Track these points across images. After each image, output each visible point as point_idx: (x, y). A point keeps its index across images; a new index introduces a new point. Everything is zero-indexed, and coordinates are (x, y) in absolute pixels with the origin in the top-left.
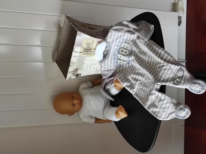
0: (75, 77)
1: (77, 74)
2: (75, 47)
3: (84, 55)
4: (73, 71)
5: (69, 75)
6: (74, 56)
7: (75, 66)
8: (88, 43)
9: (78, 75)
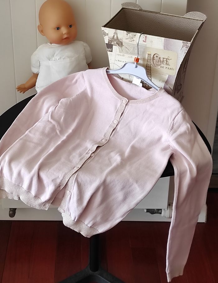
0: (107, 42)
1: (113, 45)
2: (163, 39)
3: (147, 55)
4: (117, 37)
5: (110, 32)
6: (146, 39)
7: (127, 41)
8: (168, 61)
9: (110, 46)
